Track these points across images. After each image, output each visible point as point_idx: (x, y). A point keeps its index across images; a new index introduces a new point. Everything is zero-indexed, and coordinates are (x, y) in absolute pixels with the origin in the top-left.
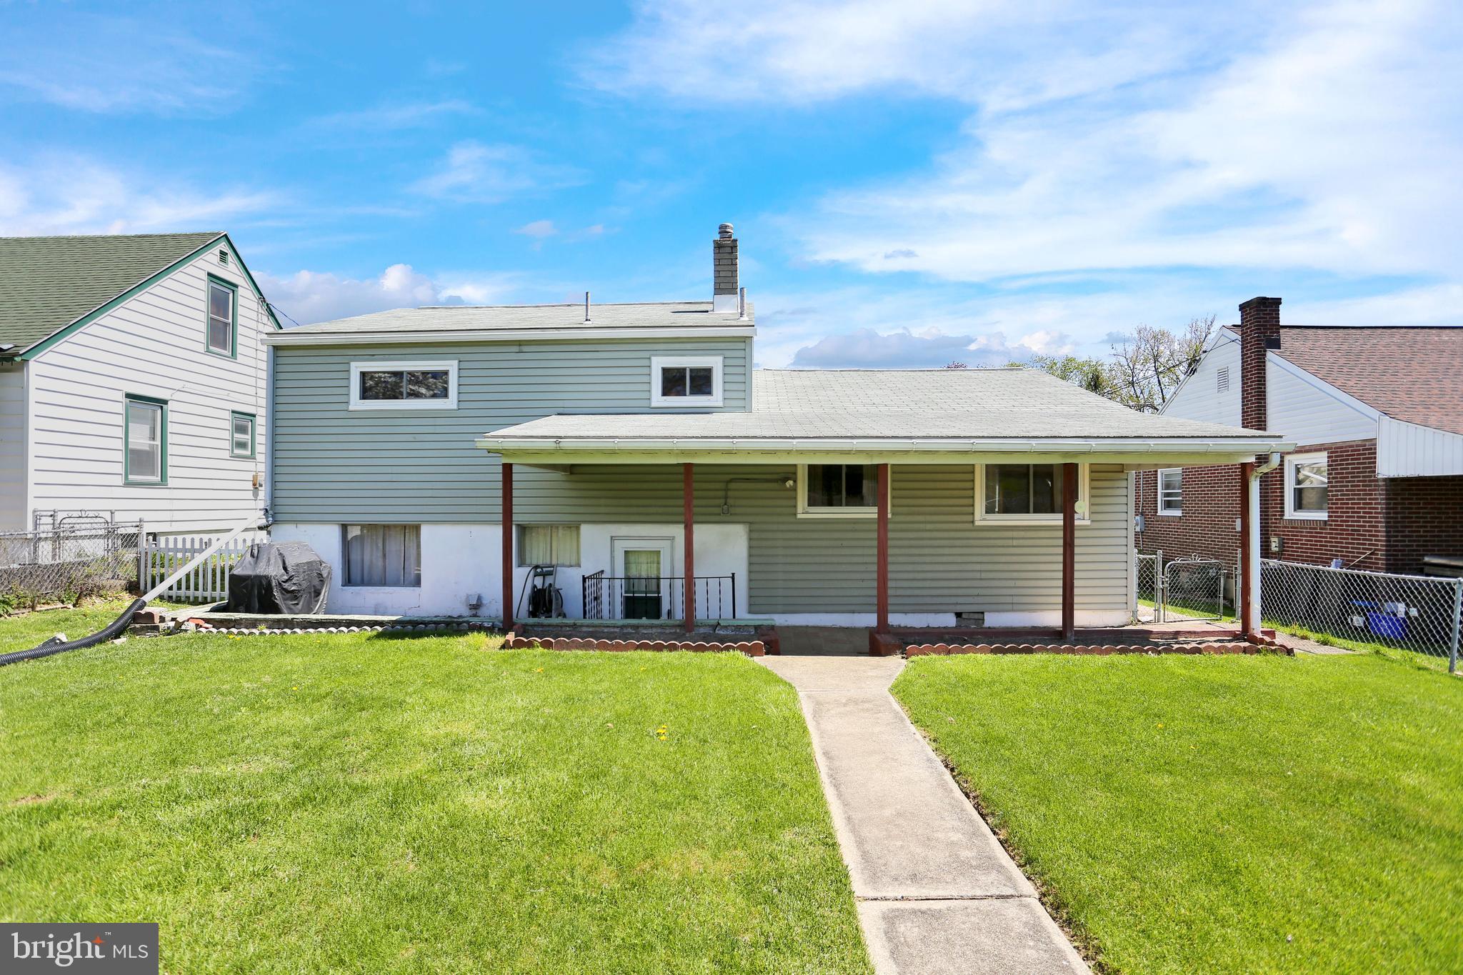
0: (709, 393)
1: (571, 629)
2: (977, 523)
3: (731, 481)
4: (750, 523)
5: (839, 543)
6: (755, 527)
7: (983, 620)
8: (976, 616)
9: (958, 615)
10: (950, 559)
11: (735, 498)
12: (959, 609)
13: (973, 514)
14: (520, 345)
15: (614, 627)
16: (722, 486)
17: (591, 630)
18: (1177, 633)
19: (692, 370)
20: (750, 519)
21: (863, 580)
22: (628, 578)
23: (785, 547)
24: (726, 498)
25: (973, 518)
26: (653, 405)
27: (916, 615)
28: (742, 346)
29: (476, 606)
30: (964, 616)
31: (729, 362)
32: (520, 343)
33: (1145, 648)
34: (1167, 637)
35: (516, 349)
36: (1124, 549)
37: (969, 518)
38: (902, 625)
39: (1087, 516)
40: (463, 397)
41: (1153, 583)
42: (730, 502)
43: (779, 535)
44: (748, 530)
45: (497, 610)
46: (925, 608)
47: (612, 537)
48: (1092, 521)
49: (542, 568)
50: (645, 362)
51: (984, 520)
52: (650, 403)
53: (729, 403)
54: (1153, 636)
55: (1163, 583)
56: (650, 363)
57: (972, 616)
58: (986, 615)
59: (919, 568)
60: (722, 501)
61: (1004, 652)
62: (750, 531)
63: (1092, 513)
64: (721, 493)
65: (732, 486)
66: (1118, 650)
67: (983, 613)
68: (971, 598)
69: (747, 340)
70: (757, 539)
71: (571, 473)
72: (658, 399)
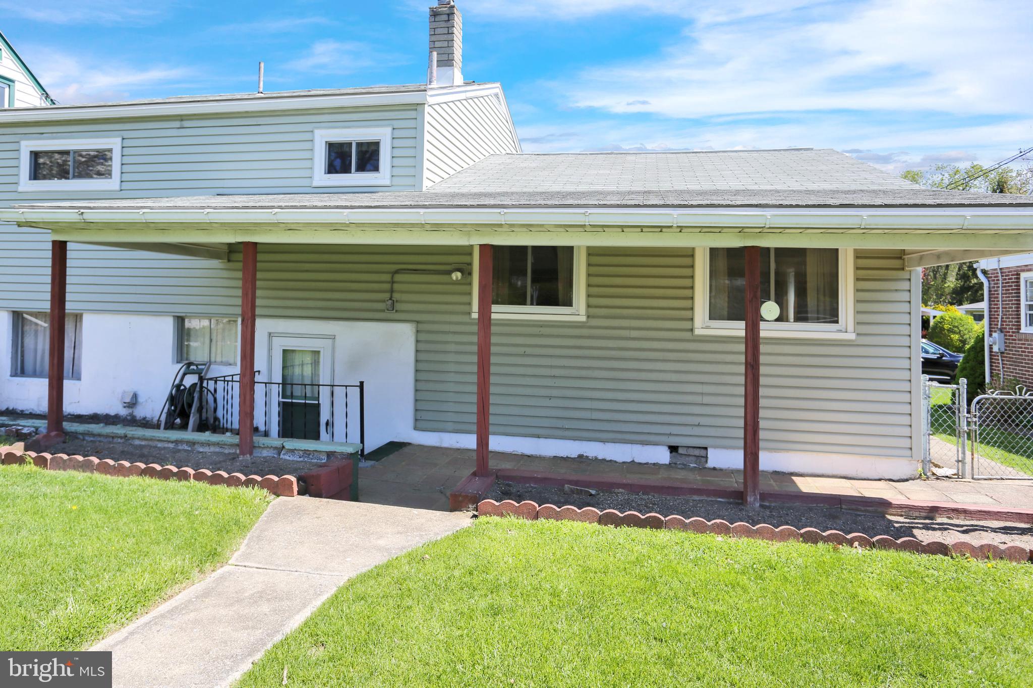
0: (376, 169)
1: (123, 441)
2: (697, 332)
3: (397, 272)
4: (418, 322)
5: (521, 350)
6: (422, 327)
7: (707, 457)
8: (697, 452)
9: (673, 449)
10: (661, 376)
11: (402, 292)
12: (674, 441)
13: (692, 319)
14: (182, 120)
15: (169, 442)
16: (387, 277)
17: (143, 443)
18: (933, 511)
19: (359, 145)
20: (418, 317)
21: (550, 398)
22: (285, 383)
23: (456, 353)
24: (392, 291)
25: (693, 325)
26: (315, 184)
27: (618, 446)
28: (412, 114)
29: (133, 403)
30: (681, 451)
31: (398, 133)
32: (181, 118)
33: (849, 537)
34: (917, 514)
35: (177, 124)
36: (905, 375)
37: (687, 325)
38: (600, 457)
39: (851, 327)
40: (126, 177)
41: (954, 422)
42: (396, 296)
43: (450, 338)
44: (414, 330)
45: (153, 410)
46: (628, 437)
47: (270, 334)
48: (858, 334)
49: (197, 365)
50: (307, 136)
51: (708, 328)
52: (312, 183)
53: (397, 181)
54: (892, 511)
55: (969, 423)
56: (313, 136)
57: (691, 451)
58: (711, 452)
59: (622, 385)
60: (387, 295)
61: (618, 522)
62: (417, 331)
63: (858, 323)
64: (387, 286)
65: (398, 277)
66: (802, 535)
67: (706, 448)
68: (690, 428)
69: (419, 108)
70: (427, 342)
71: (229, 261)
72: (321, 177)
